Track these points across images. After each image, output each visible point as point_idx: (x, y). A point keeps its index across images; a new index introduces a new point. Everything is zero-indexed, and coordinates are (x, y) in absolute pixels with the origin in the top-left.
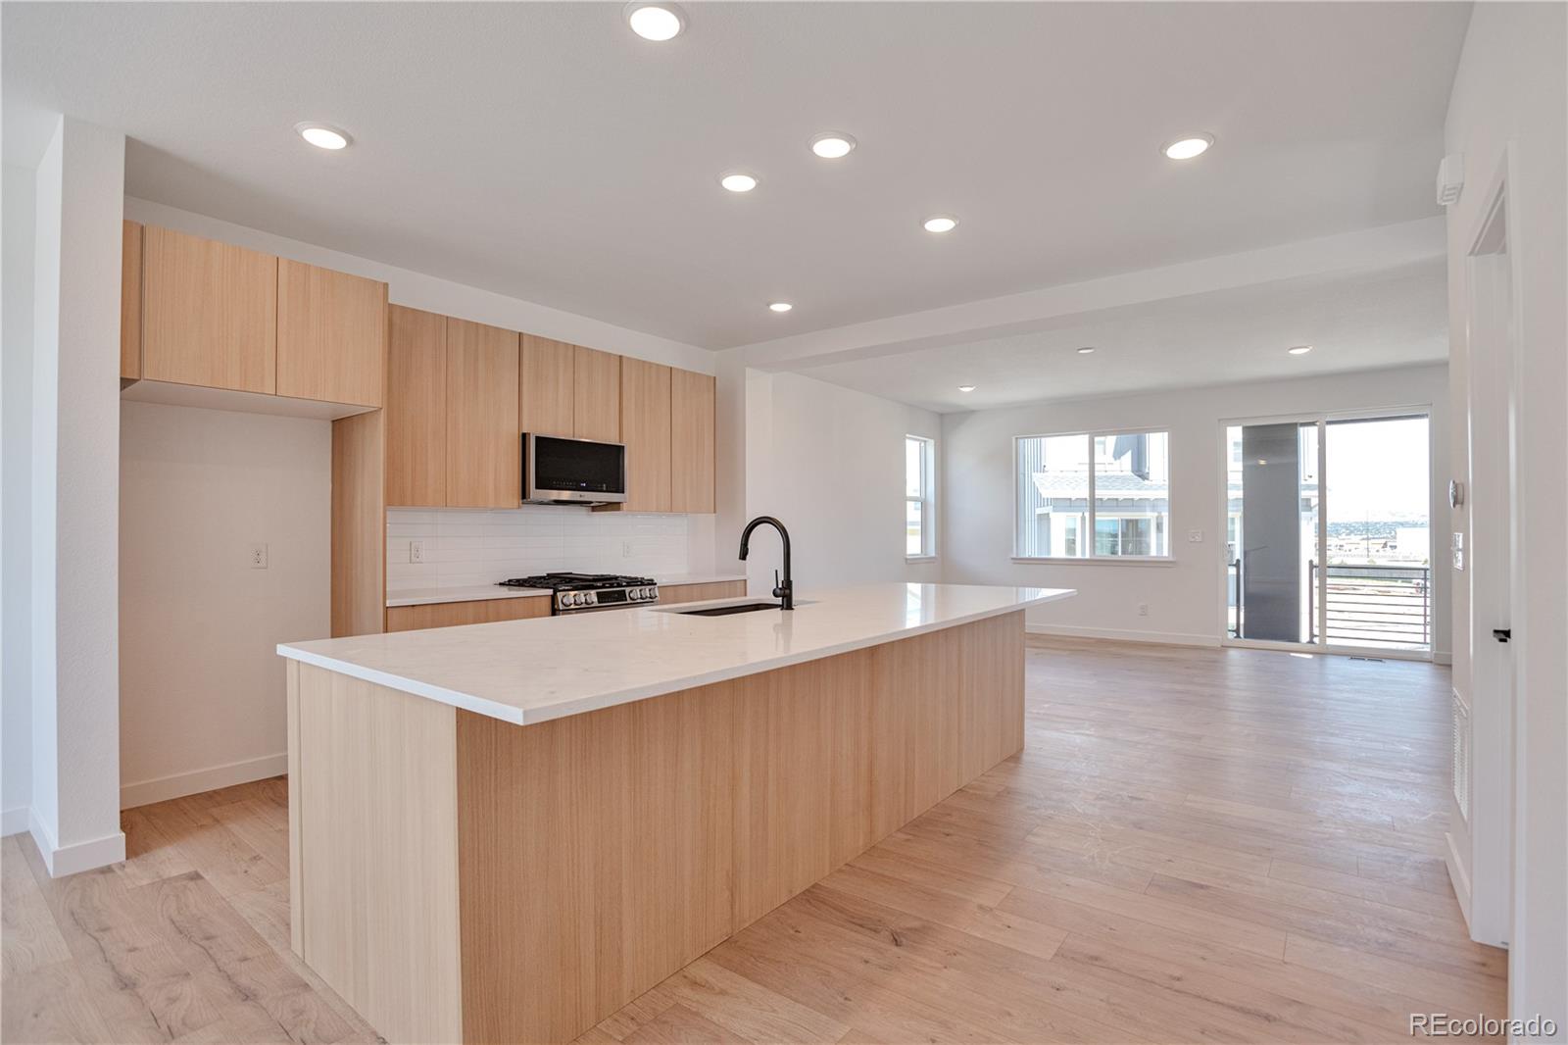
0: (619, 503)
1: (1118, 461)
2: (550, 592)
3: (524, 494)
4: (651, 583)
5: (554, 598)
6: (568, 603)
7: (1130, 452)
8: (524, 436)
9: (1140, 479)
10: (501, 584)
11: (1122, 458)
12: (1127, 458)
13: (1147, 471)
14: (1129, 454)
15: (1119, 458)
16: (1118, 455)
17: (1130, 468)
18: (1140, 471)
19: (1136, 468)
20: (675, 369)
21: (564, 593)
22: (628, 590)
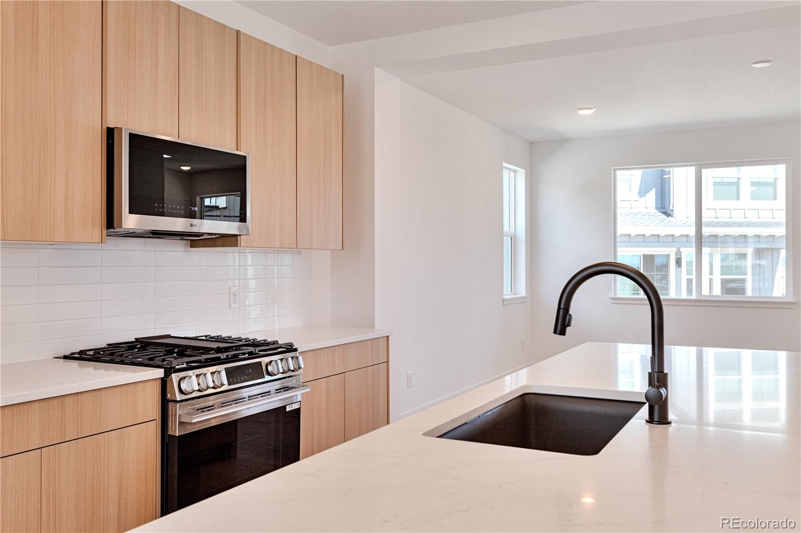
0: (236, 236)
1: (643, 198)
2: (160, 373)
3: (111, 221)
4: (290, 349)
5: (164, 383)
6: (189, 390)
7: (654, 190)
8: (110, 133)
9: (664, 216)
10: (65, 357)
11: (647, 195)
12: (652, 196)
13: (671, 208)
14: (653, 192)
15: (644, 196)
16: (643, 193)
17: (654, 205)
18: (665, 209)
19: (659, 206)
20: (300, 58)
21: (182, 374)
22: (265, 360)
